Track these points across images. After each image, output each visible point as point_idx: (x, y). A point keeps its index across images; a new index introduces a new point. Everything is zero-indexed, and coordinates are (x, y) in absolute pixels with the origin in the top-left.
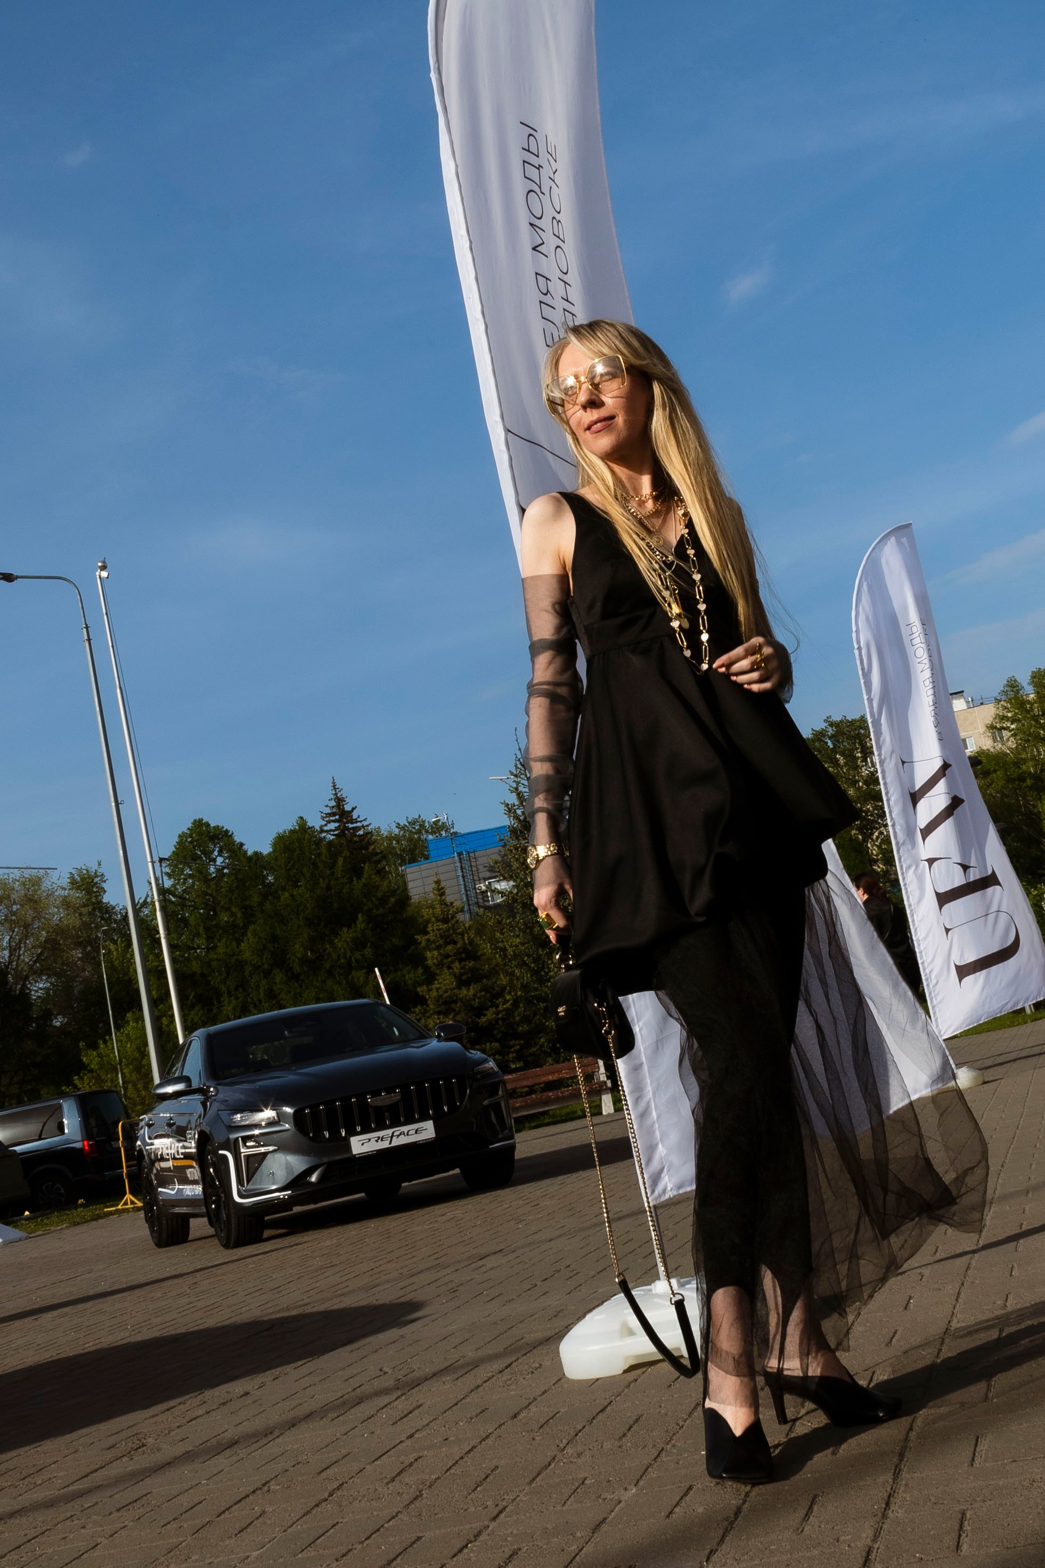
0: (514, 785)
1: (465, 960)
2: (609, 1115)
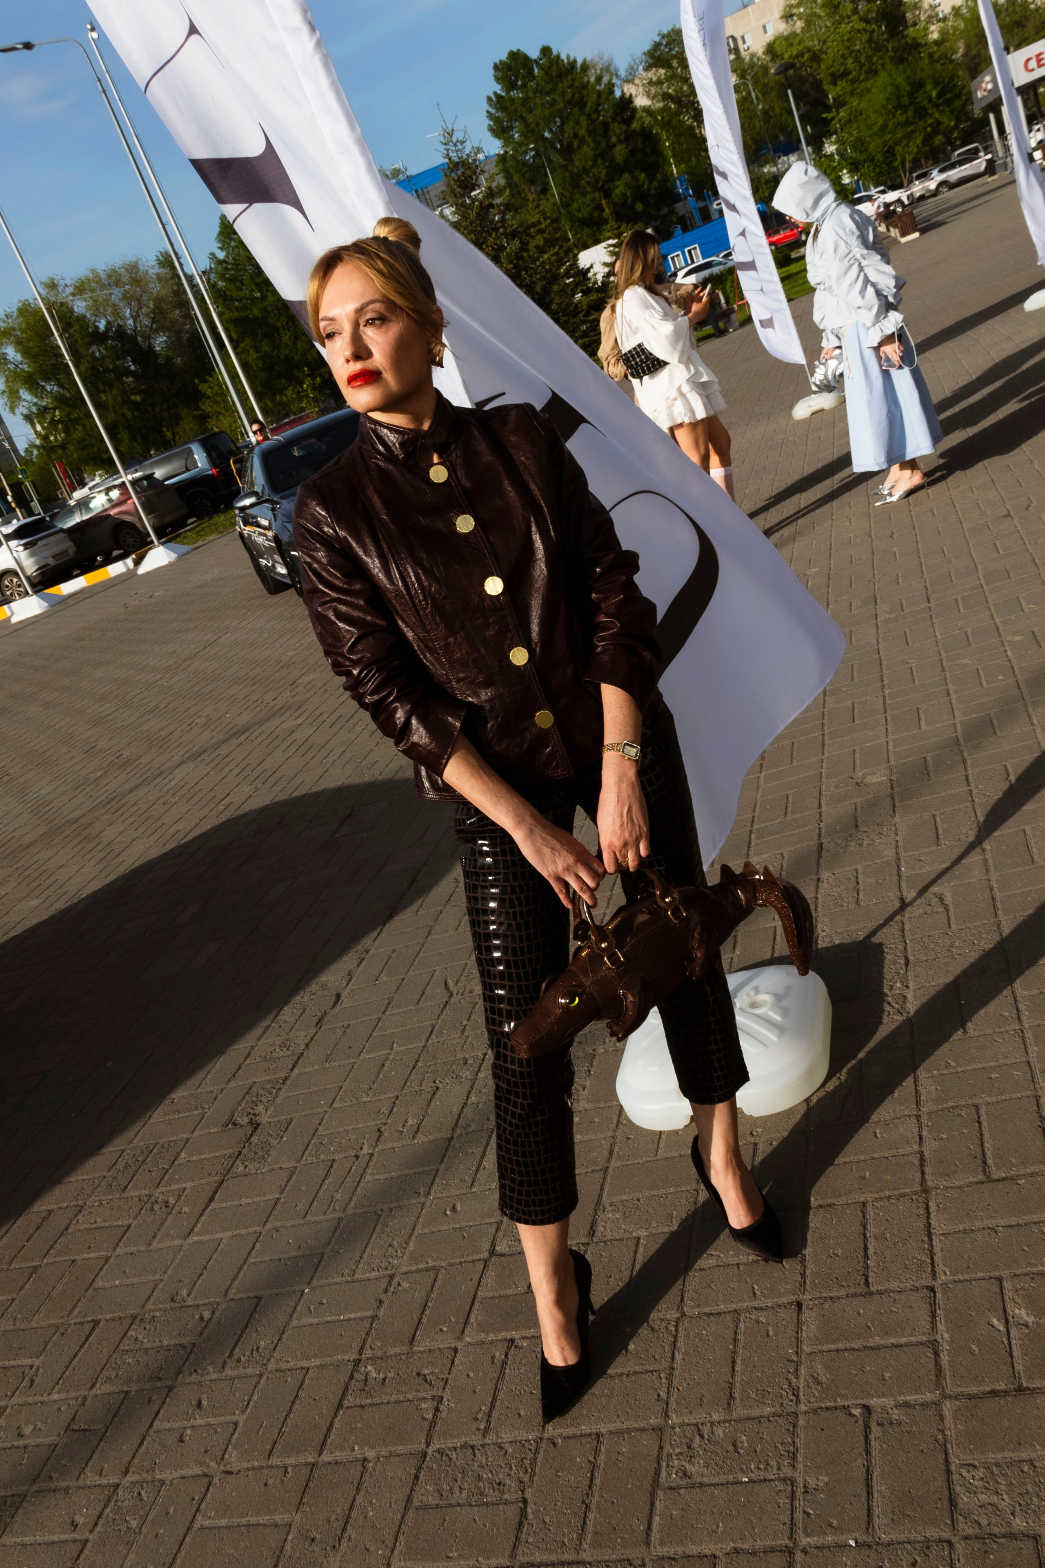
0: (446, 152)
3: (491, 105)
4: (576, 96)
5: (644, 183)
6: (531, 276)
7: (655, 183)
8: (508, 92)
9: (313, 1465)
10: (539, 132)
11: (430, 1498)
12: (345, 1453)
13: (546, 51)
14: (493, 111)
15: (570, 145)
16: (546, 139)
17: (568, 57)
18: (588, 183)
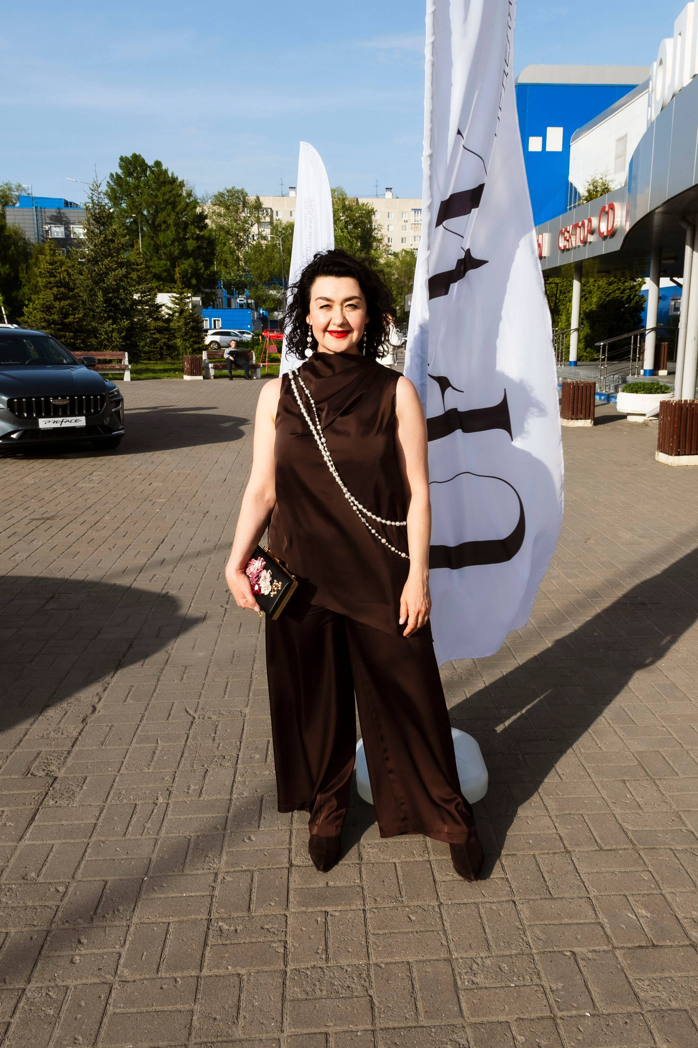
1: (60, 287)
2: (127, 382)
3: (112, 179)
4: (172, 199)
5: (201, 268)
6: (126, 294)
7: (208, 272)
8: (126, 177)
9: (198, 977)
10: (141, 209)
11: (299, 995)
12: (222, 970)
13: (158, 164)
14: (112, 184)
15: (160, 225)
16: (144, 215)
17: (172, 174)
18: (164, 253)
